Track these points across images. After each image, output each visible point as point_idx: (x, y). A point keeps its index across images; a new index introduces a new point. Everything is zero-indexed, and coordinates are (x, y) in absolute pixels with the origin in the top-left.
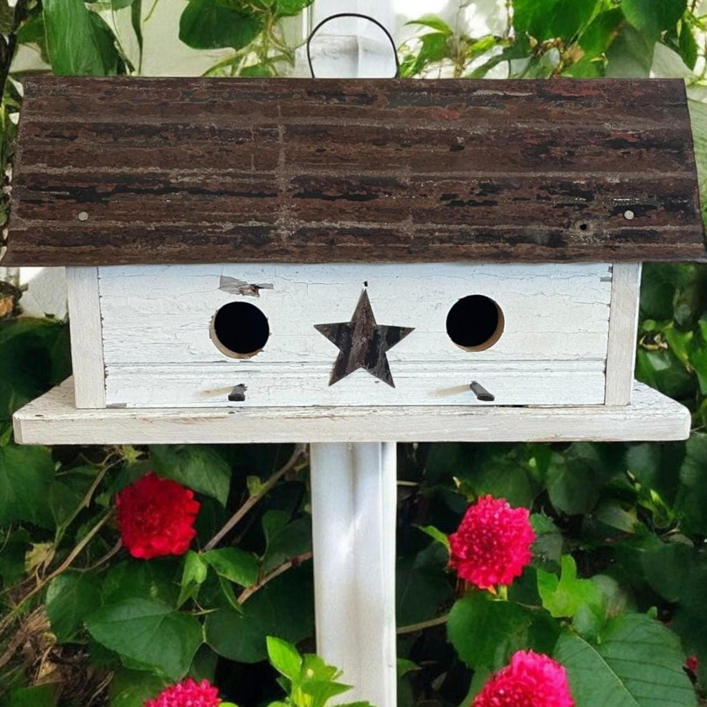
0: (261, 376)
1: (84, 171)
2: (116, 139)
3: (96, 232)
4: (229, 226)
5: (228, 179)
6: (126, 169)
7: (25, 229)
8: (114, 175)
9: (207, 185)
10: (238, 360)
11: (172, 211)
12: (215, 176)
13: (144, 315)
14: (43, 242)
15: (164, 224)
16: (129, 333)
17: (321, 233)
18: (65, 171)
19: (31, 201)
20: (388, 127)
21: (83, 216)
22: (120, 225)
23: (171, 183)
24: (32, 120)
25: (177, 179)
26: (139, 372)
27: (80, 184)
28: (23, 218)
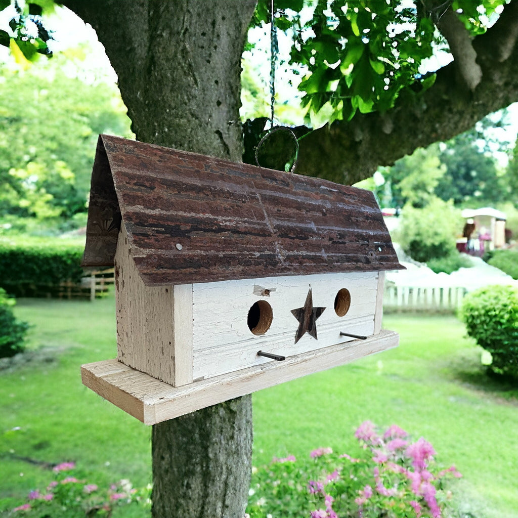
0: (267, 344)
1: (169, 213)
2: (179, 192)
3: (191, 258)
4: (257, 254)
5: (247, 225)
6: (193, 214)
7: (145, 256)
8: (188, 218)
9: (239, 227)
10: (259, 336)
11: (227, 244)
12: (240, 222)
13: (216, 315)
14: (160, 266)
15: (227, 253)
16: (208, 327)
17: (296, 258)
18: (157, 213)
19: (142, 235)
20: (299, 200)
21: (179, 246)
22: (203, 253)
23: (221, 225)
24: (120, 170)
25: (223, 223)
26: (211, 353)
27: (169, 223)
28: (140, 247)
